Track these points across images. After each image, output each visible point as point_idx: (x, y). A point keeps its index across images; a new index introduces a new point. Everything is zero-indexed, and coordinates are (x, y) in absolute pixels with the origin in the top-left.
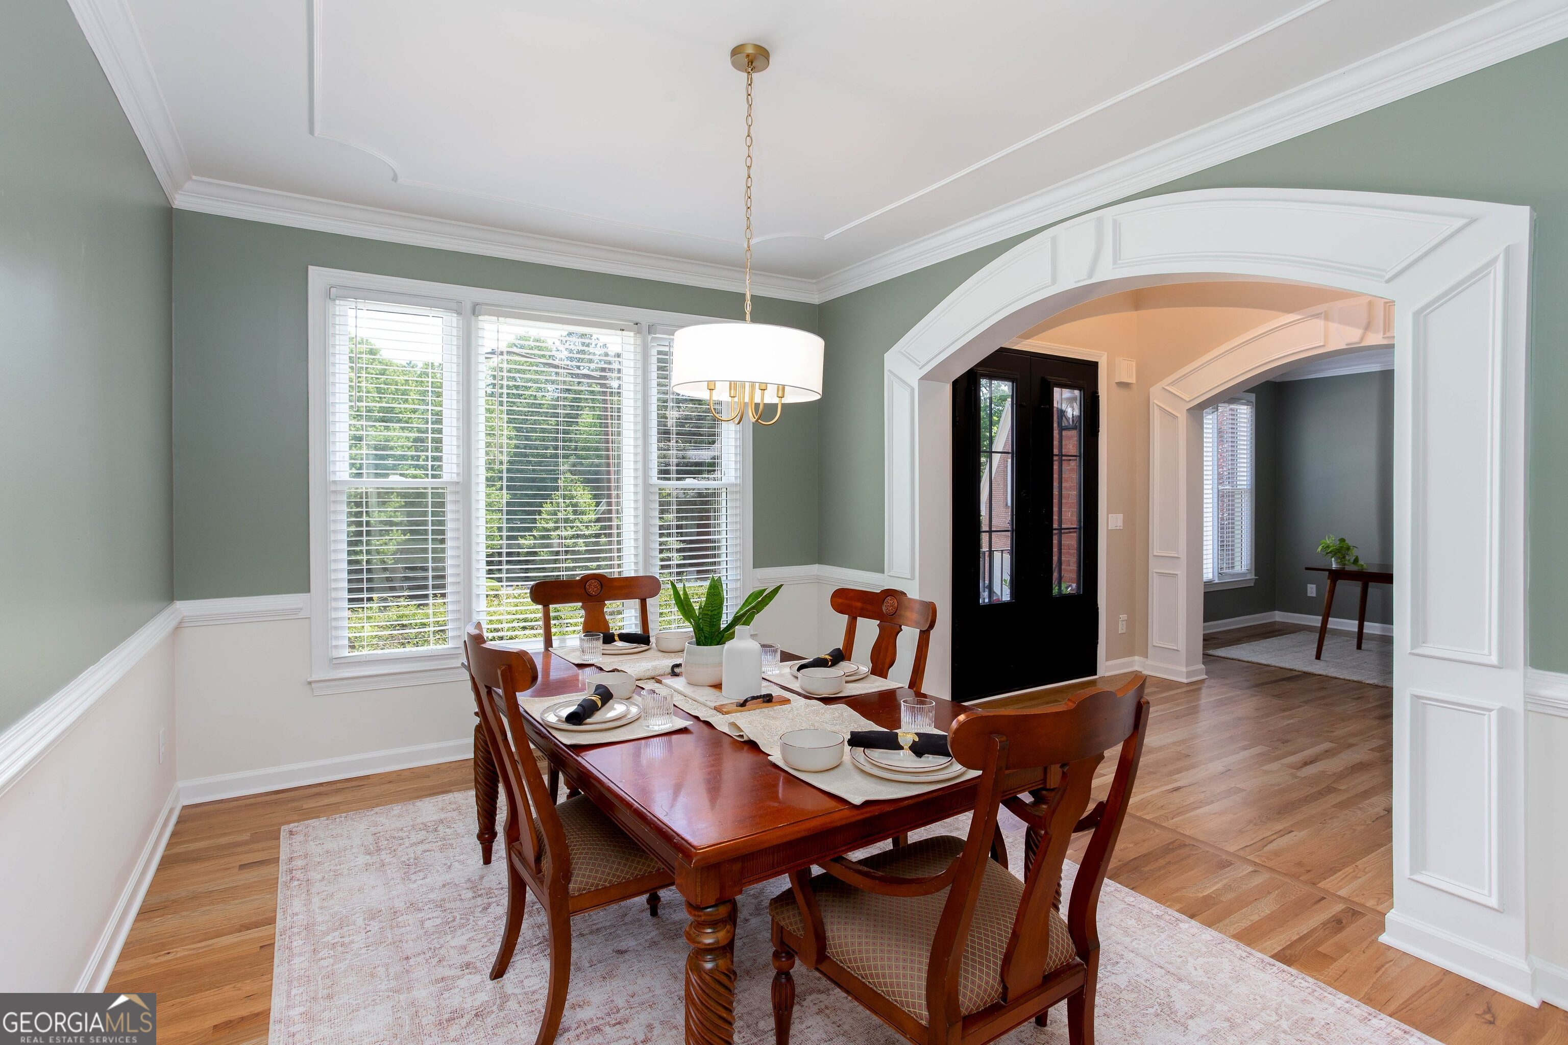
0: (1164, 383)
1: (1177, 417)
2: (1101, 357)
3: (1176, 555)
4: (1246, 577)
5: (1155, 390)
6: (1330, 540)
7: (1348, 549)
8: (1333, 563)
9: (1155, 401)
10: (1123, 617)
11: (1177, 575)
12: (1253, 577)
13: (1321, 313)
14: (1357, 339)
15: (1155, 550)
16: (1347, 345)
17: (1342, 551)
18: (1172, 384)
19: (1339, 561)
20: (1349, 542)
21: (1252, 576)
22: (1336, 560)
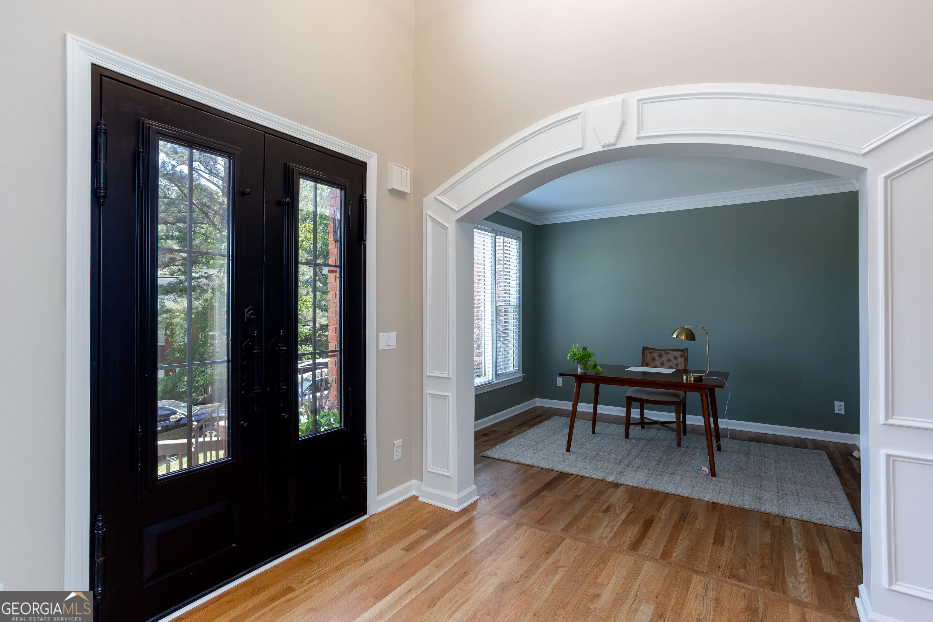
0: (435, 193)
1: (447, 228)
2: (371, 157)
3: (447, 376)
4: (516, 375)
5: (428, 200)
6: (576, 349)
7: (589, 356)
8: (579, 368)
9: (428, 212)
10: (398, 442)
11: (448, 396)
12: (522, 375)
13: (579, 114)
14: (612, 140)
15: (428, 370)
16: (603, 147)
17: (584, 358)
18: (443, 193)
19: (583, 367)
20: (590, 350)
21: (520, 374)
22: (580, 366)
